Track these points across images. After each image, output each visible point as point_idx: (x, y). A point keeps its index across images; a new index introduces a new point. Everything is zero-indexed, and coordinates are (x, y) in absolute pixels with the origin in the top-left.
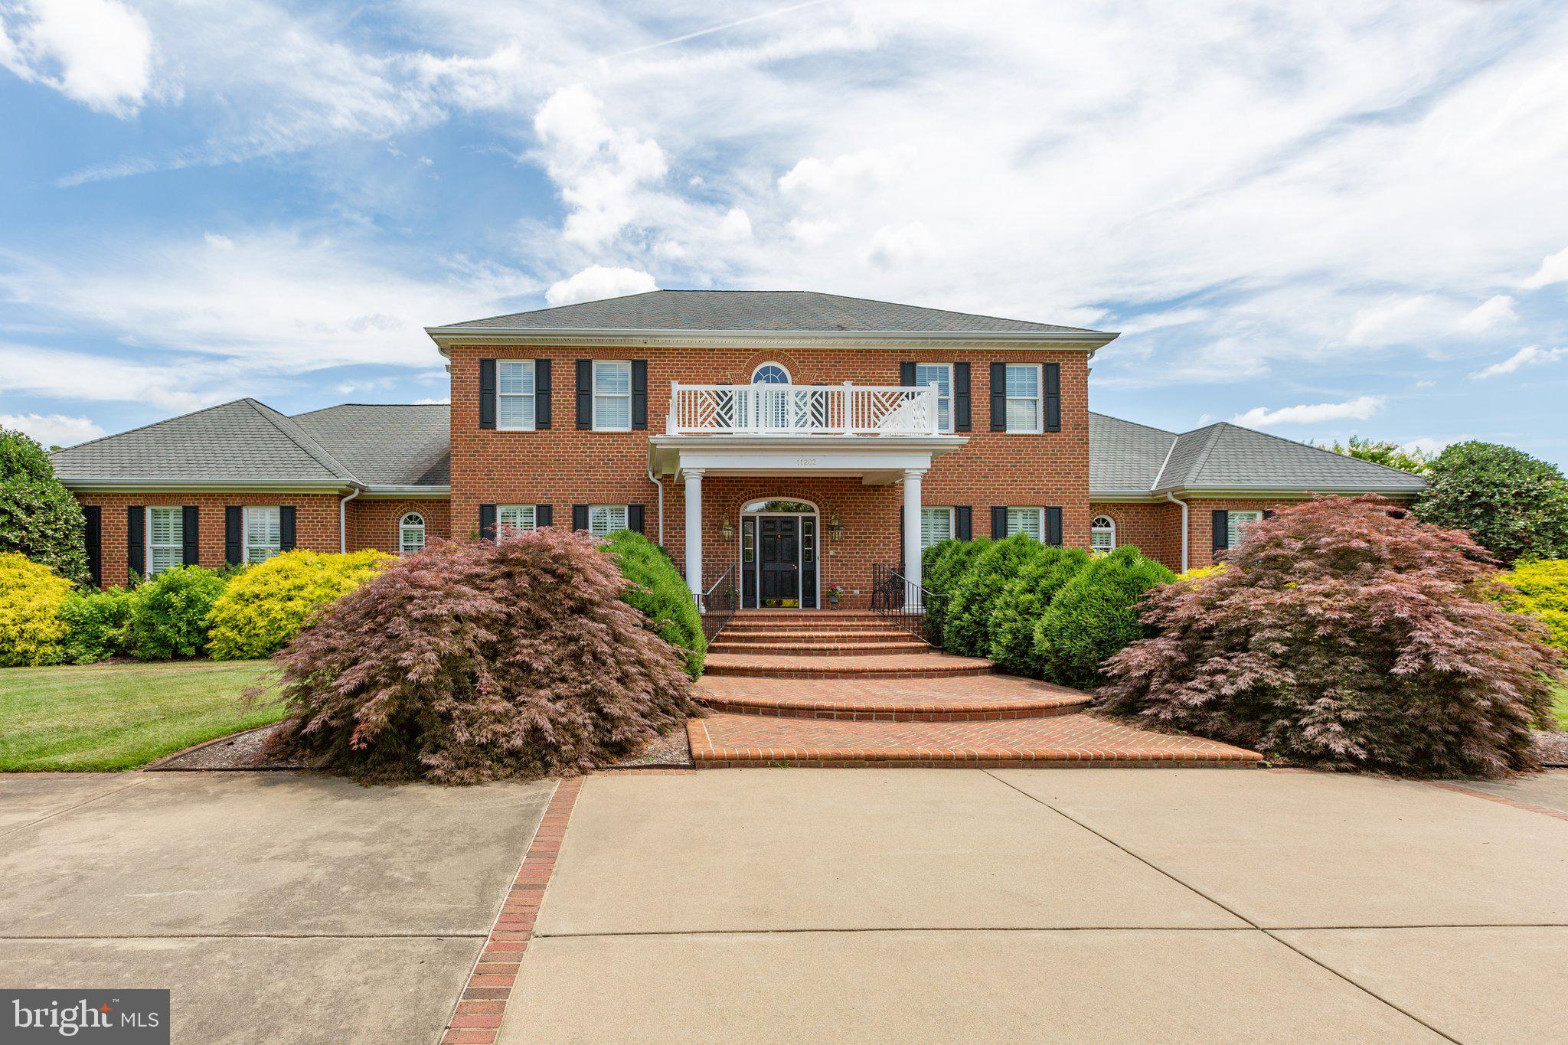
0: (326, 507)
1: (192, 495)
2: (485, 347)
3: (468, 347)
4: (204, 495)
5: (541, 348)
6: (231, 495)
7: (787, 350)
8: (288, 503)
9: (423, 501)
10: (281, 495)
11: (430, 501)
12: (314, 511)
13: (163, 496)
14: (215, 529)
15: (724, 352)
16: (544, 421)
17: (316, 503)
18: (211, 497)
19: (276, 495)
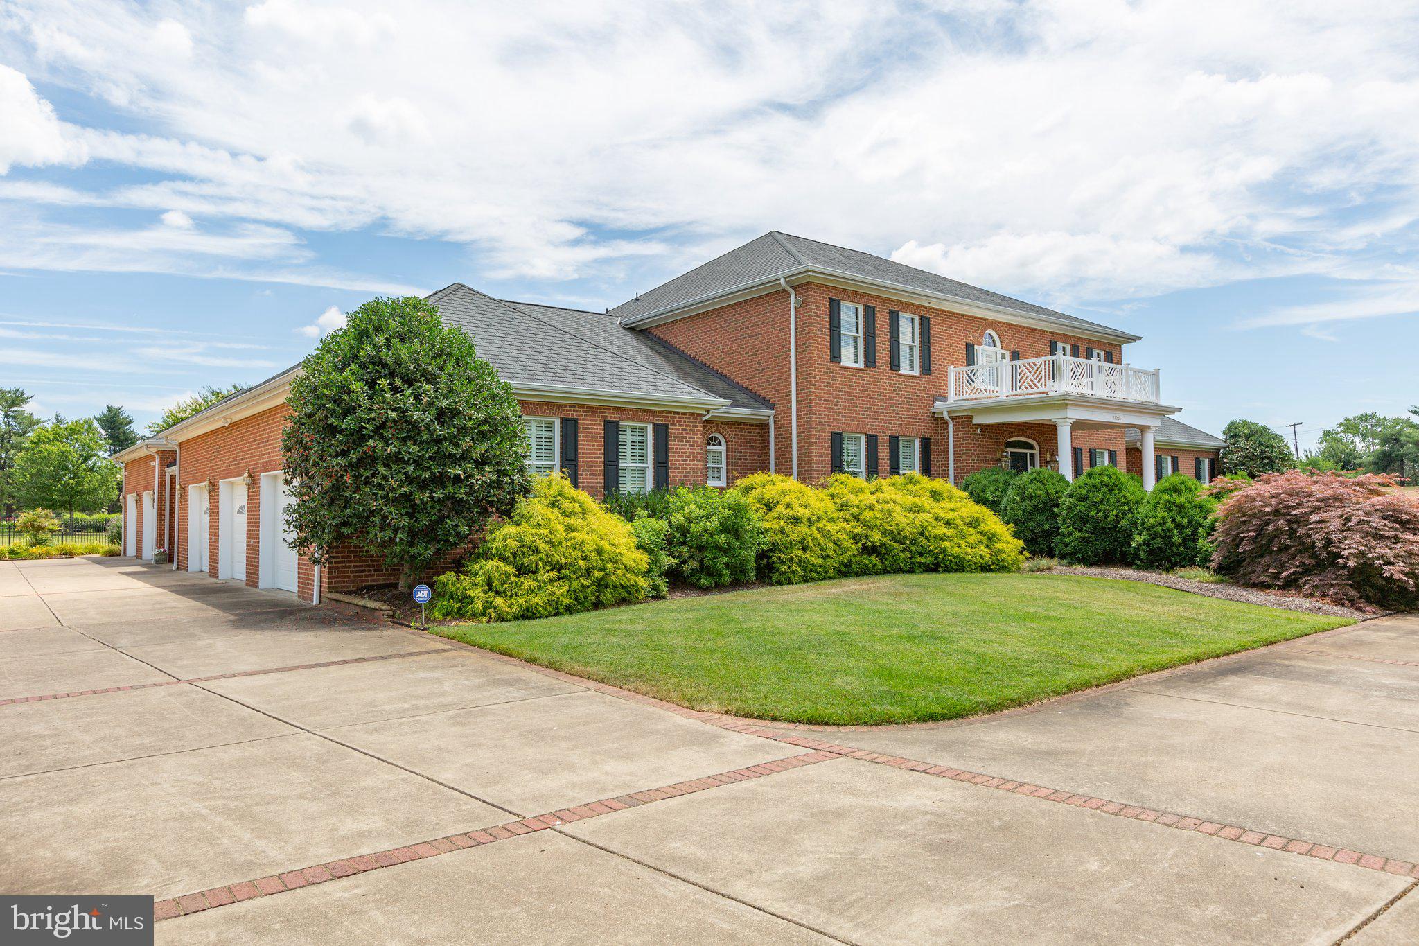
0: (694, 426)
1: (571, 406)
2: (833, 288)
3: (822, 286)
4: (583, 406)
5: (868, 295)
6: (608, 408)
7: (1000, 323)
8: (661, 421)
9: (727, 423)
10: (655, 411)
11: (733, 424)
12: (683, 430)
13: (541, 404)
14: (594, 445)
15: (970, 318)
16: (871, 361)
17: (685, 422)
18: (591, 409)
19: (651, 411)
